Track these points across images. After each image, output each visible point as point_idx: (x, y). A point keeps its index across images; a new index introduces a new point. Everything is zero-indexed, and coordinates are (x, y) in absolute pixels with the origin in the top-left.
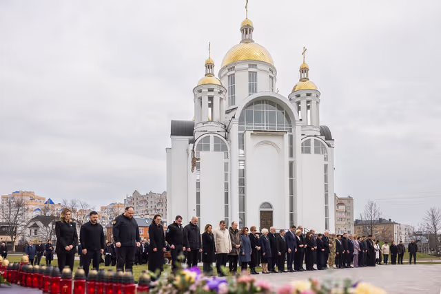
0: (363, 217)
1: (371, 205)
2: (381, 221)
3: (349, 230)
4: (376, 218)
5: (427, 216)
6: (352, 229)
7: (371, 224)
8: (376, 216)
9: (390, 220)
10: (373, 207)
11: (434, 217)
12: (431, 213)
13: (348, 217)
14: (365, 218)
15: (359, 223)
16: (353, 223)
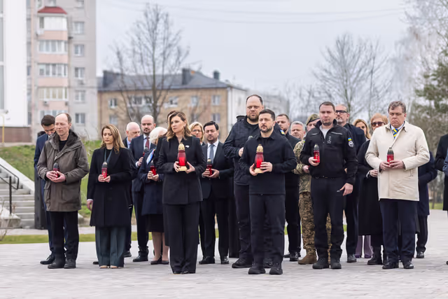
0: (128, 63)
1: (156, 20)
2: (186, 79)
3: (79, 108)
4: (170, 68)
5: (326, 64)
6: (90, 105)
7: (154, 90)
8: (172, 60)
9: (216, 74)
10: (161, 27)
11: (345, 70)
12: (337, 54)
13: (78, 62)
14: (134, 68)
15: (114, 86)
16: (95, 83)
